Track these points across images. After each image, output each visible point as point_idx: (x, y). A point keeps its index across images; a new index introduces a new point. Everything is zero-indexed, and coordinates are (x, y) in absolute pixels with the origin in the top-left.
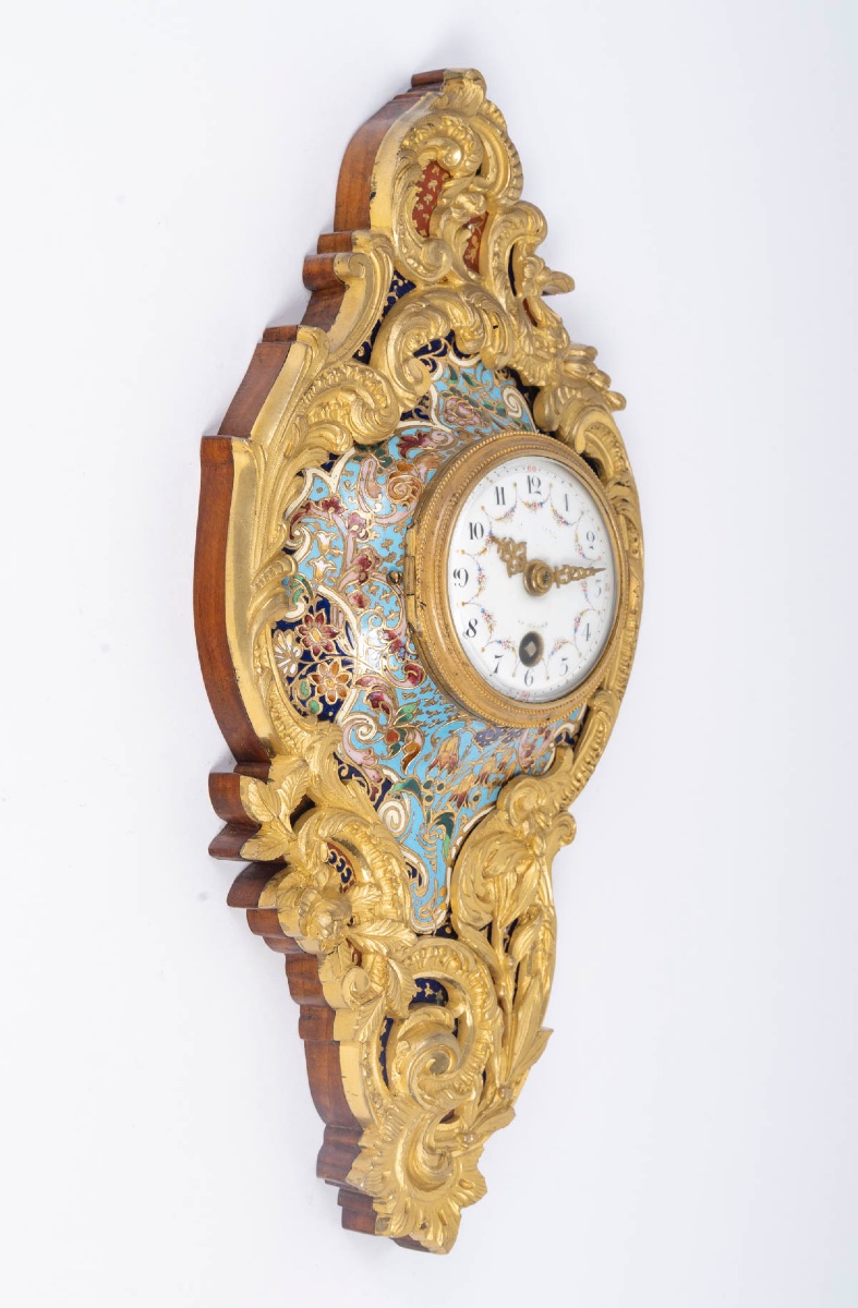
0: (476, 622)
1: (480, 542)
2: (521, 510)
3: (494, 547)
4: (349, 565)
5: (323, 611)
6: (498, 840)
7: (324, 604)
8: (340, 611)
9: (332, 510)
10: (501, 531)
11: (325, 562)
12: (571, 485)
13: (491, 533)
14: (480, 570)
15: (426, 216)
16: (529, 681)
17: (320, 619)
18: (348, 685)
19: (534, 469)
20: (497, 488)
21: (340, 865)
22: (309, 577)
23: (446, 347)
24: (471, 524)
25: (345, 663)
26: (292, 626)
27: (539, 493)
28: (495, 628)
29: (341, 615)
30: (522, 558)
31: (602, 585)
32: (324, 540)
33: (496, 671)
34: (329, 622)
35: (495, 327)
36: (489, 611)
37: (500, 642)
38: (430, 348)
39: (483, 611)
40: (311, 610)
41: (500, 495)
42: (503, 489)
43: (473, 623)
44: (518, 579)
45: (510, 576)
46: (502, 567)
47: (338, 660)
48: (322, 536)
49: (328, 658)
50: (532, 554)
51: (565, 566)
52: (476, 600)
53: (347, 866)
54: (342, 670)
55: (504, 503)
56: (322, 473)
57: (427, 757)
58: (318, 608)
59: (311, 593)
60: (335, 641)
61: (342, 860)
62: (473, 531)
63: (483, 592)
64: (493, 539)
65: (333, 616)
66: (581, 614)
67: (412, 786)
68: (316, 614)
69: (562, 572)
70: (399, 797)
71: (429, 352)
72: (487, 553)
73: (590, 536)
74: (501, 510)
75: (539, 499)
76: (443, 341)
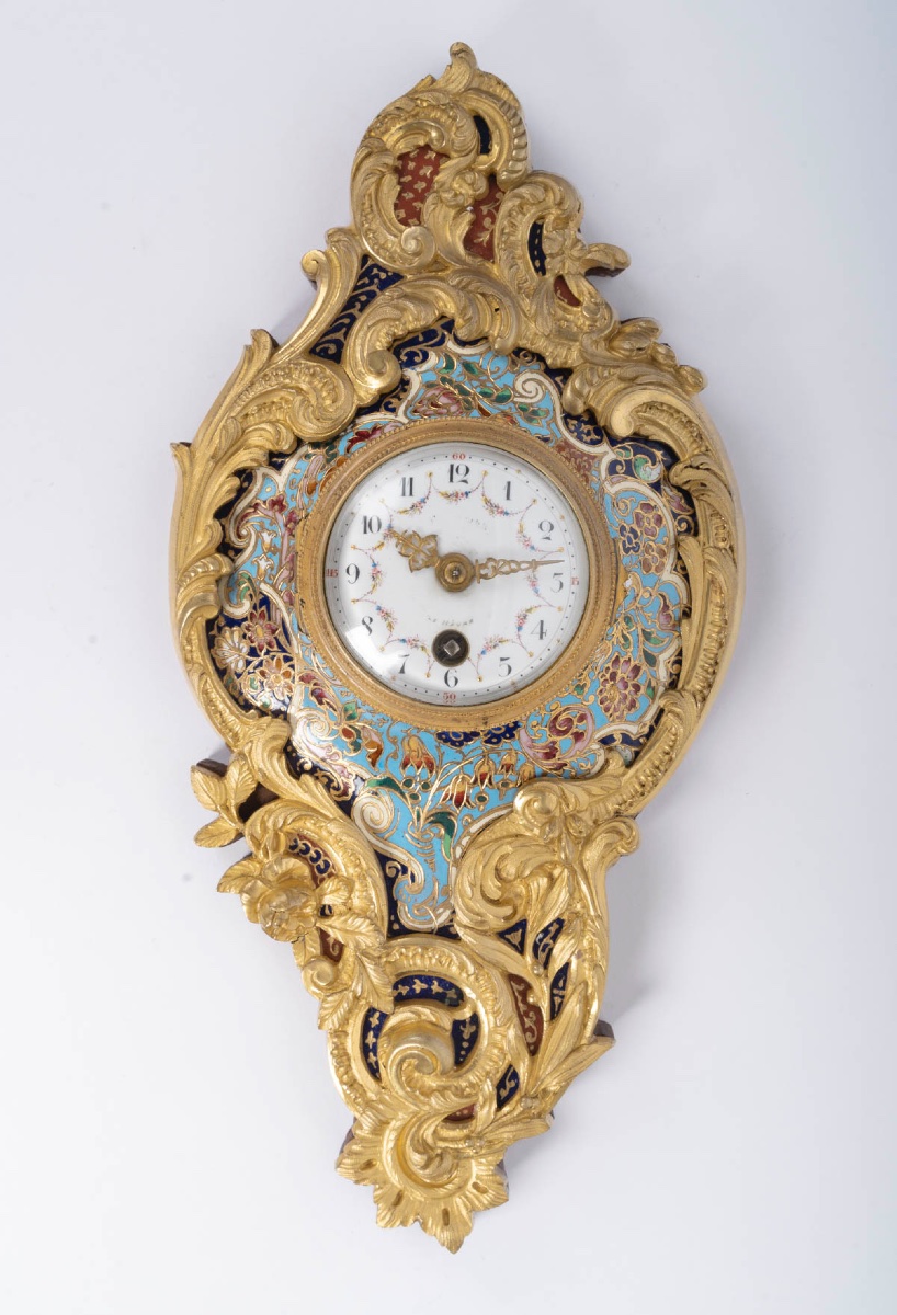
0: (371, 620)
1: (375, 537)
2: (435, 501)
3: (393, 541)
4: (284, 562)
5: (264, 608)
6: (510, 843)
7: (265, 601)
8: (277, 609)
9: (277, 507)
10: (405, 524)
11: (267, 561)
12: (519, 471)
13: (390, 527)
14: (375, 565)
15: (417, 204)
16: (451, 681)
17: (262, 615)
18: (293, 681)
19: (462, 457)
20: (404, 479)
21: (315, 856)
22: (253, 575)
23: (443, 337)
24: (365, 518)
25: (287, 659)
26: (238, 623)
27: (465, 481)
28: (396, 627)
29: (278, 612)
30: (435, 552)
31: (566, 580)
32: (267, 538)
33: (402, 671)
34: (269, 619)
35: (497, 310)
36: (386, 607)
37: (404, 641)
38: (421, 338)
39: (379, 609)
40: (255, 608)
41: (409, 487)
42: (411, 479)
43: (367, 621)
44: (428, 575)
45: (412, 571)
46: (404, 562)
47: (281, 655)
48: (265, 535)
49: (272, 654)
50: (446, 547)
51: (490, 559)
52: (370, 597)
53: (323, 858)
54: (285, 666)
55: (411, 494)
56: (272, 473)
57: (395, 756)
58: (260, 607)
59: (254, 591)
60: (276, 638)
61: (317, 852)
62: (367, 526)
63: (378, 588)
64: (391, 532)
65: (273, 613)
66: (529, 610)
67: (388, 783)
68: (259, 611)
69: (484, 566)
70: (376, 794)
71: (420, 343)
72: (384, 548)
73: (546, 526)
74: (409, 501)
75: (463, 488)
76: (440, 331)
